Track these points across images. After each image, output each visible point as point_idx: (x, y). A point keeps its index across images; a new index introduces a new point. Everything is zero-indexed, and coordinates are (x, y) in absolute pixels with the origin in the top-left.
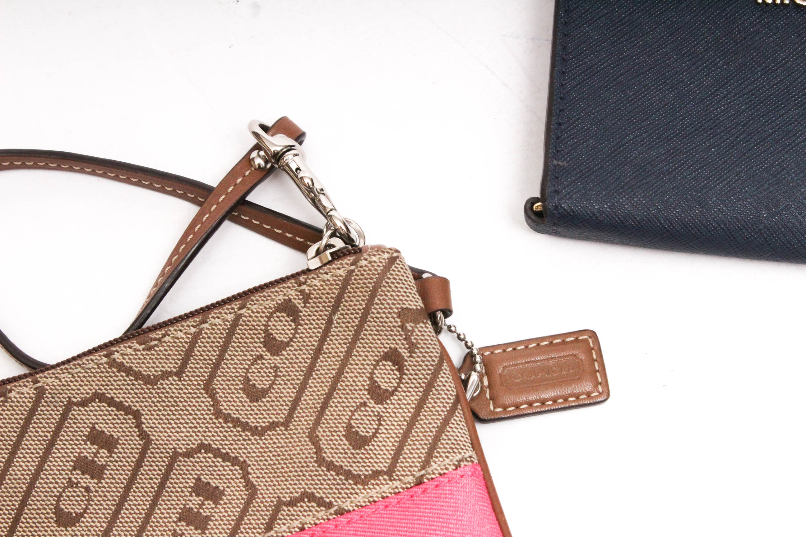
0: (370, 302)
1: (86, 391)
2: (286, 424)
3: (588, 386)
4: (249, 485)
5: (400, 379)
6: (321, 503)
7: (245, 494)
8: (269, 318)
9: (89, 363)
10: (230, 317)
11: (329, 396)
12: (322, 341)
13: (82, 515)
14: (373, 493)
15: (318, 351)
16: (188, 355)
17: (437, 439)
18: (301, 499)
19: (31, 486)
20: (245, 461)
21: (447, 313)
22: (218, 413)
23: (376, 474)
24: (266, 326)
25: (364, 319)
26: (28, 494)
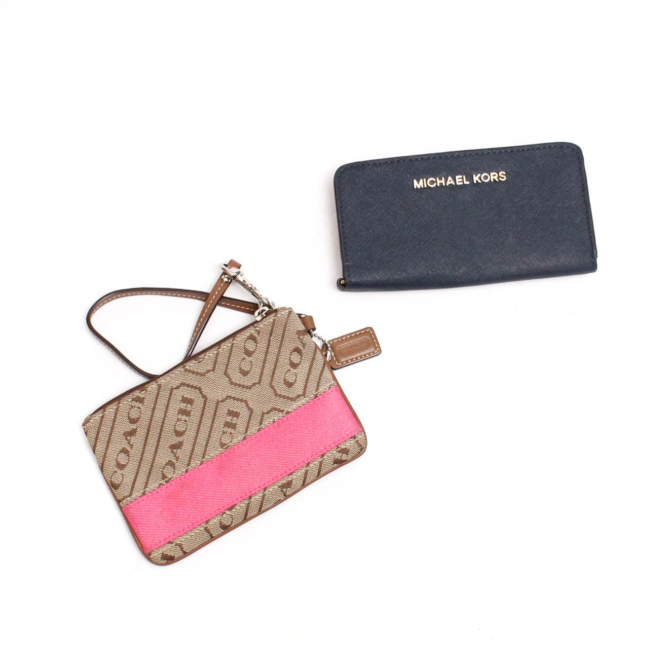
0: (284, 330)
1: (177, 383)
2: (259, 383)
3: (372, 349)
4: (249, 408)
5: (301, 358)
6: (279, 410)
7: (248, 413)
8: (245, 343)
9: (177, 371)
10: (230, 345)
11: (275, 369)
12: (268, 348)
13: (185, 431)
14: (299, 403)
15: (267, 352)
16: (215, 362)
17: (320, 379)
18: (271, 410)
19: (163, 423)
20: (246, 400)
21: (314, 329)
22: (232, 383)
23: (299, 396)
24: (244, 346)
25: (283, 337)
26: (162, 426)
